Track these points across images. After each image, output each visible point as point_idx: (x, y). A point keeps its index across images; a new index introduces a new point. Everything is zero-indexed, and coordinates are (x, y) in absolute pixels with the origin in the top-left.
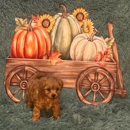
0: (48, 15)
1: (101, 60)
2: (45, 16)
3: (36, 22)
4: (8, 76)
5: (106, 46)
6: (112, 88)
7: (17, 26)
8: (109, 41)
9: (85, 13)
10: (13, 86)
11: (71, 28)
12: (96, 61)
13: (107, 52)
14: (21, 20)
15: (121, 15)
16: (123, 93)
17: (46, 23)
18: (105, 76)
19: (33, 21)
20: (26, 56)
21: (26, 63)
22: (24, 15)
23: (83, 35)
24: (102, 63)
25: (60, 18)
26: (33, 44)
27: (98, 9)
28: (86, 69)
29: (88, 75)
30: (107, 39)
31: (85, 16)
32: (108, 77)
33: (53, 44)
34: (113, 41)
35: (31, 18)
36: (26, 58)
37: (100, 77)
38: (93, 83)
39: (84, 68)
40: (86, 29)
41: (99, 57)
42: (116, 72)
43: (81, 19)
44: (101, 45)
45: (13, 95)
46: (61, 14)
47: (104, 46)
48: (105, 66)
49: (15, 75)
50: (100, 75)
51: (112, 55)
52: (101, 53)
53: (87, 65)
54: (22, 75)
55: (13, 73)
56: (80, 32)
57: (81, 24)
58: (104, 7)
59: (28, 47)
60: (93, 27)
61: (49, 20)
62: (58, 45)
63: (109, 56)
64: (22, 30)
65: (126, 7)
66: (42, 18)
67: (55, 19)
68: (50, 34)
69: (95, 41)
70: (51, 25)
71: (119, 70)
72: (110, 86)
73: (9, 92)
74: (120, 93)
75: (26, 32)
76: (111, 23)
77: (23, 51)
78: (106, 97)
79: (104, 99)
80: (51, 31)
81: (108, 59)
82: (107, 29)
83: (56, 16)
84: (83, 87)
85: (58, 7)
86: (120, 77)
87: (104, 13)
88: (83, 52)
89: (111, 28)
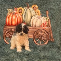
0: (21, 8)
1: (43, 26)
2: (20, 8)
3: (16, 11)
4: (5, 33)
5: (46, 20)
6: (48, 38)
7: (8, 12)
8: (47, 18)
9: (37, 7)
10: (7, 37)
11: (31, 13)
12: (41, 27)
13: (46, 23)
14: (10, 10)
15: (52, 7)
16: (53, 40)
17: (21, 11)
18: (45, 33)
19: (15, 10)
20: (12, 25)
21: (12, 28)
22: (11, 7)
23: (36, 16)
24: (44, 27)
25: (26, 9)
26: (15, 20)
27: (42, 5)
28: (37, 30)
29: (38, 33)
30: (46, 18)
31: (37, 8)
32: (46, 33)
33: (23, 20)
34: (48, 18)
35: (14, 9)
36: (12, 26)
37: (43, 34)
38: (40, 36)
39: (36, 30)
40: (37, 14)
41: (43, 25)
42: (50, 31)
43: (35, 9)
44: (43, 20)
45: (7, 41)
46: (27, 7)
47: (45, 21)
48: (45, 29)
49: (7, 33)
50: (43, 32)
51: (48, 24)
52: (43, 23)
53: (38, 28)
54: (10, 33)
55: (7, 32)
56: (35, 15)
57: (35, 11)
58: (45, 4)
59: (13, 21)
60: (40, 13)
61: (22, 10)
62: (25, 20)
63: (47, 25)
64: (10, 14)
65: (54, 4)
66: (19, 9)
67: (24, 9)
68: (22, 16)
69: (41, 19)
70: (23, 12)
71: (51, 31)
72: (47, 37)
73: (5, 40)
74: (52, 40)
75: (12, 15)
76: (48, 11)
77: (11, 23)
78: (46, 42)
79: (45, 43)
80: (23, 14)
81: (46, 26)
82: (46, 13)
83: (25, 8)
84: (36, 38)
85: (25, 4)
86: (52, 34)
87: (44, 7)
88: (36, 23)
89: (48, 13)
